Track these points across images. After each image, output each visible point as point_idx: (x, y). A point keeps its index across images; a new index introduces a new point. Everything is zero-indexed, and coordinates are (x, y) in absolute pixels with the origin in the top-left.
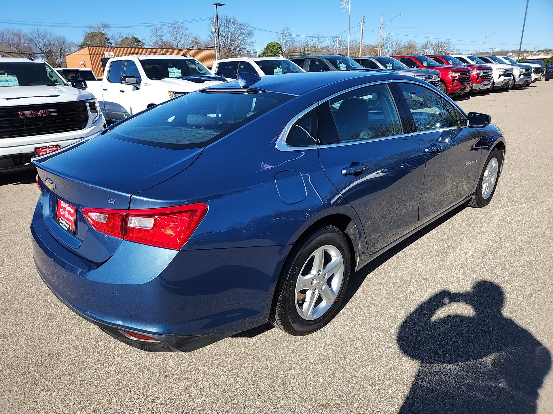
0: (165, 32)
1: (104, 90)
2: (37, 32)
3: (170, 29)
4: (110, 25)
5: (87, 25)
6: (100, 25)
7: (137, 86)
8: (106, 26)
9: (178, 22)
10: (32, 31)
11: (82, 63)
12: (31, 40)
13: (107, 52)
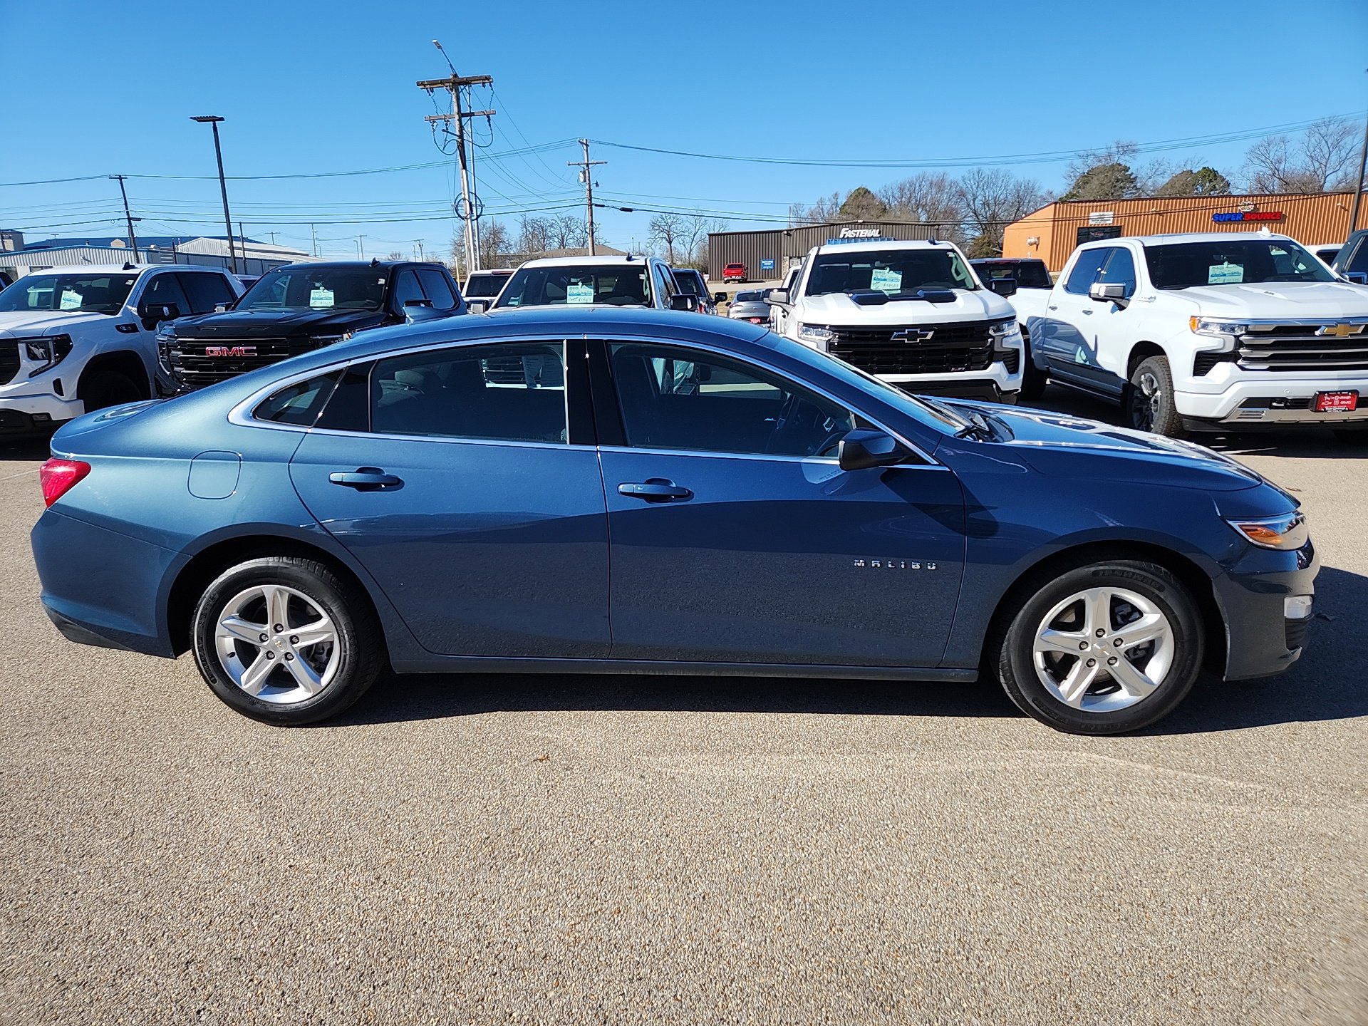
0: (1292, 149)
1: (1050, 307)
2: (977, 177)
3: (1313, 140)
4: (1138, 147)
5: (1082, 153)
6: (1114, 150)
7: (1123, 303)
8: (1128, 149)
9: (1344, 117)
10: (967, 175)
11: (1033, 240)
12: (962, 194)
13: (1097, 214)
